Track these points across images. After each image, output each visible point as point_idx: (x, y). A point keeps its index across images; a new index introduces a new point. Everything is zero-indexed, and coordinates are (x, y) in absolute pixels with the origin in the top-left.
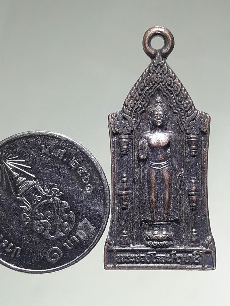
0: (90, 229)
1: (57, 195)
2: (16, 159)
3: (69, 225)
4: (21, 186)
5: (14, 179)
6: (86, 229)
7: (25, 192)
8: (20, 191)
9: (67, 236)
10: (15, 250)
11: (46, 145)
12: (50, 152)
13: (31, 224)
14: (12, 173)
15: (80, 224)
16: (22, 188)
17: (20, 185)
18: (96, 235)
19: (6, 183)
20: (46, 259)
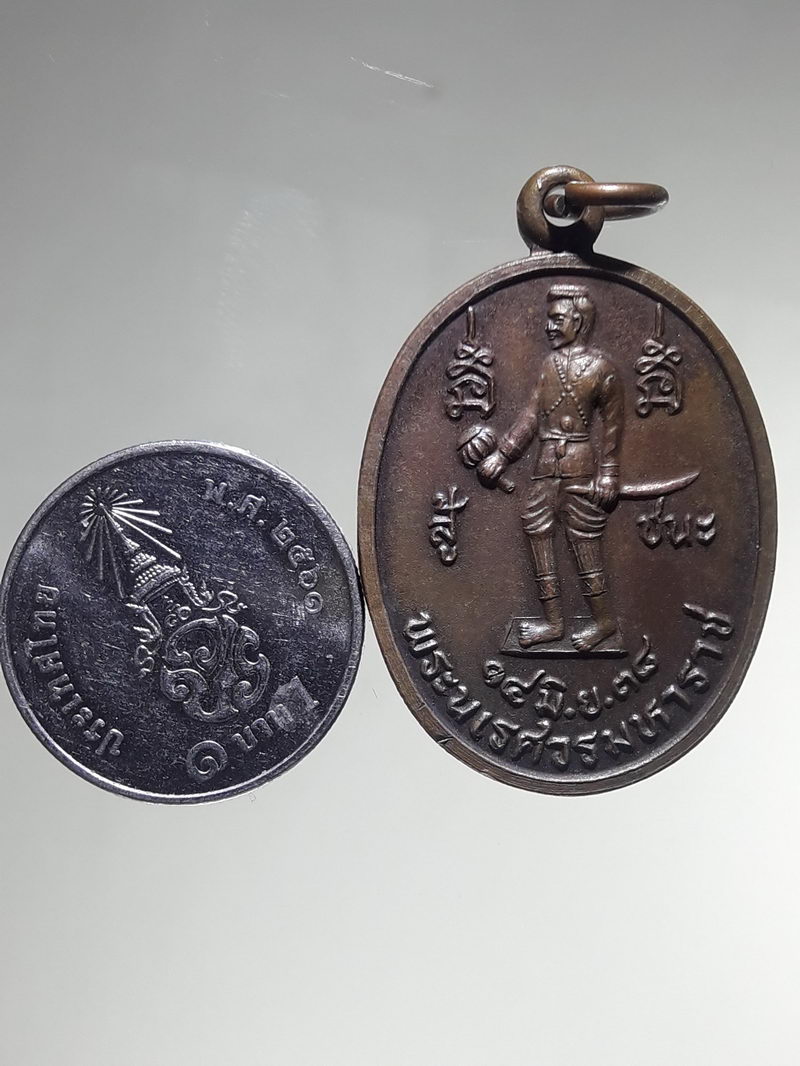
0: (305, 704)
1: (232, 611)
2: (136, 506)
3: (254, 688)
4: (140, 577)
5: (126, 558)
6: (295, 703)
7: (149, 592)
8: (138, 588)
9: (245, 717)
10: (108, 737)
11: (219, 479)
12: (226, 498)
13: (156, 674)
14: (122, 541)
15: (281, 690)
16: (143, 581)
17: (140, 573)
18: (317, 722)
19: (104, 564)
20: (185, 768)
